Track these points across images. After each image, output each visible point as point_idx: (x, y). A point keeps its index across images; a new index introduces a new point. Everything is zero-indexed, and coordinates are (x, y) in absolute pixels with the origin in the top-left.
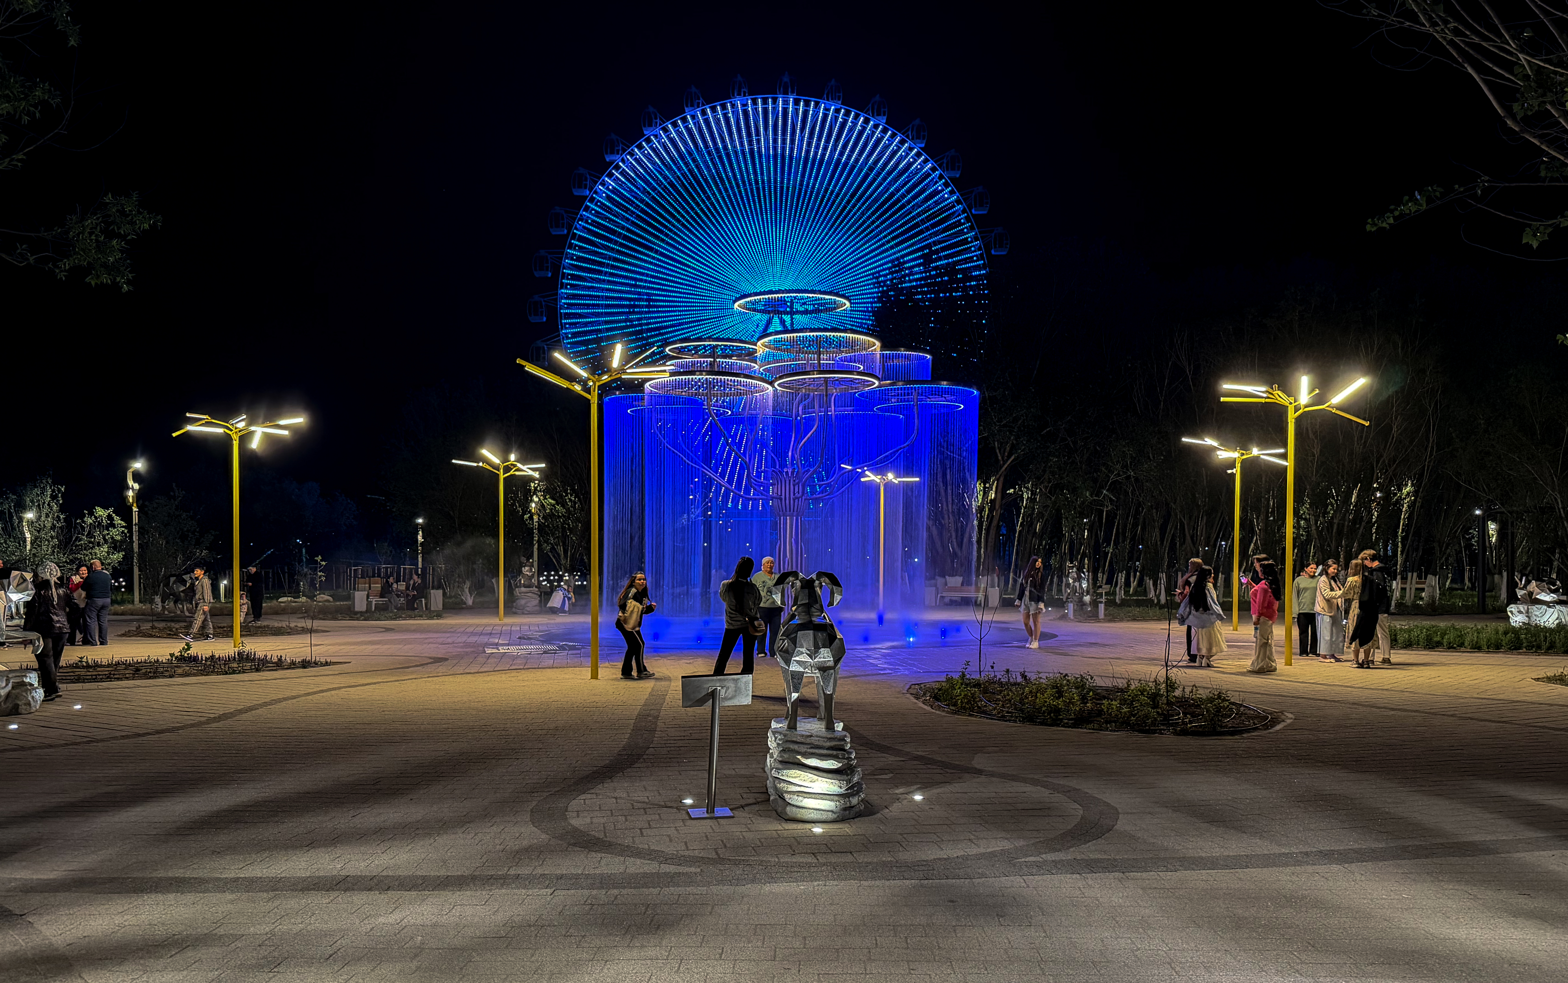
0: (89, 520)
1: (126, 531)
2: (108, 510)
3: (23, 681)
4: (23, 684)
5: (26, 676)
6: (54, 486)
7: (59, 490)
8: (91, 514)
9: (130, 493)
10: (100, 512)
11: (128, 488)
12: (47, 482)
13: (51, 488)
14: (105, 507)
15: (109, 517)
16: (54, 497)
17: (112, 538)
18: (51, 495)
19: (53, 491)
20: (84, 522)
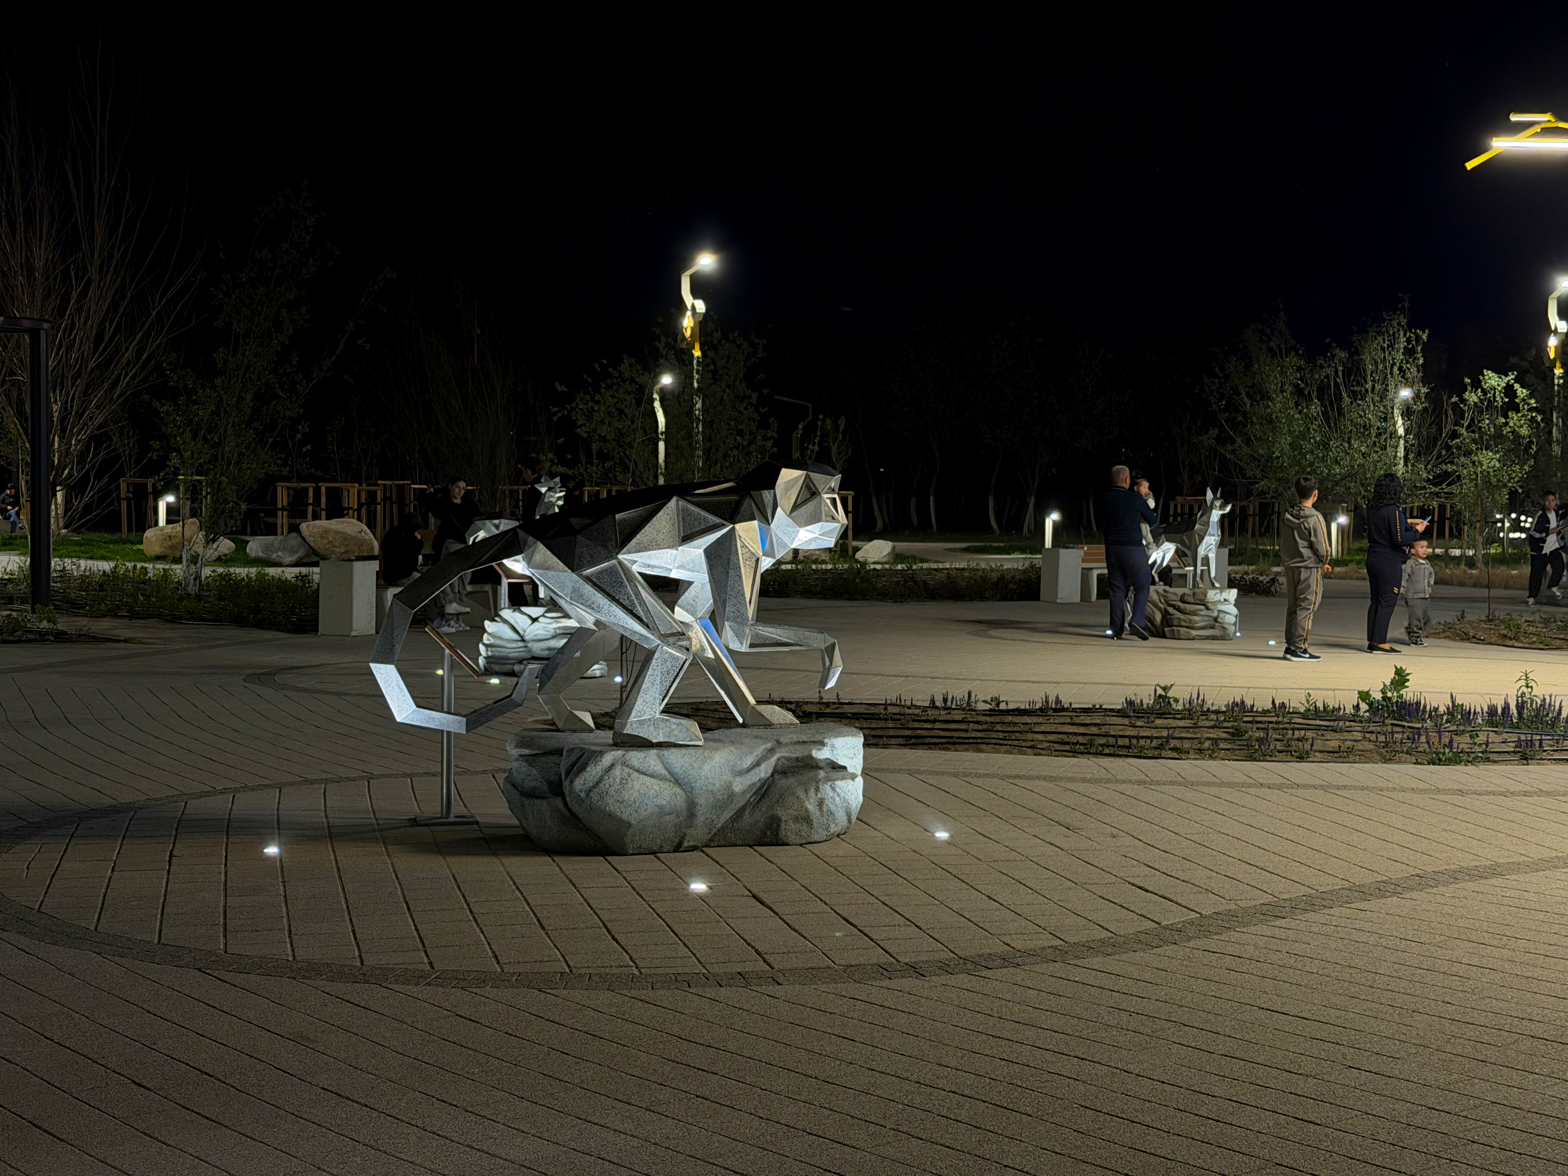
0: (1472, 397)
1: (1539, 418)
2: (1506, 375)
3: (811, 757)
4: (808, 765)
5: (822, 744)
6: (1411, 332)
7: (1418, 338)
8: (1477, 384)
9: (1553, 342)
10: (1492, 380)
11: (1547, 330)
12: (1399, 324)
13: (1405, 335)
14: (1501, 371)
15: (1509, 390)
16: (1409, 352)
17: (1513, 432)
18: (1405, 348)
19: (1409, 341)
20: (1464, 401)
